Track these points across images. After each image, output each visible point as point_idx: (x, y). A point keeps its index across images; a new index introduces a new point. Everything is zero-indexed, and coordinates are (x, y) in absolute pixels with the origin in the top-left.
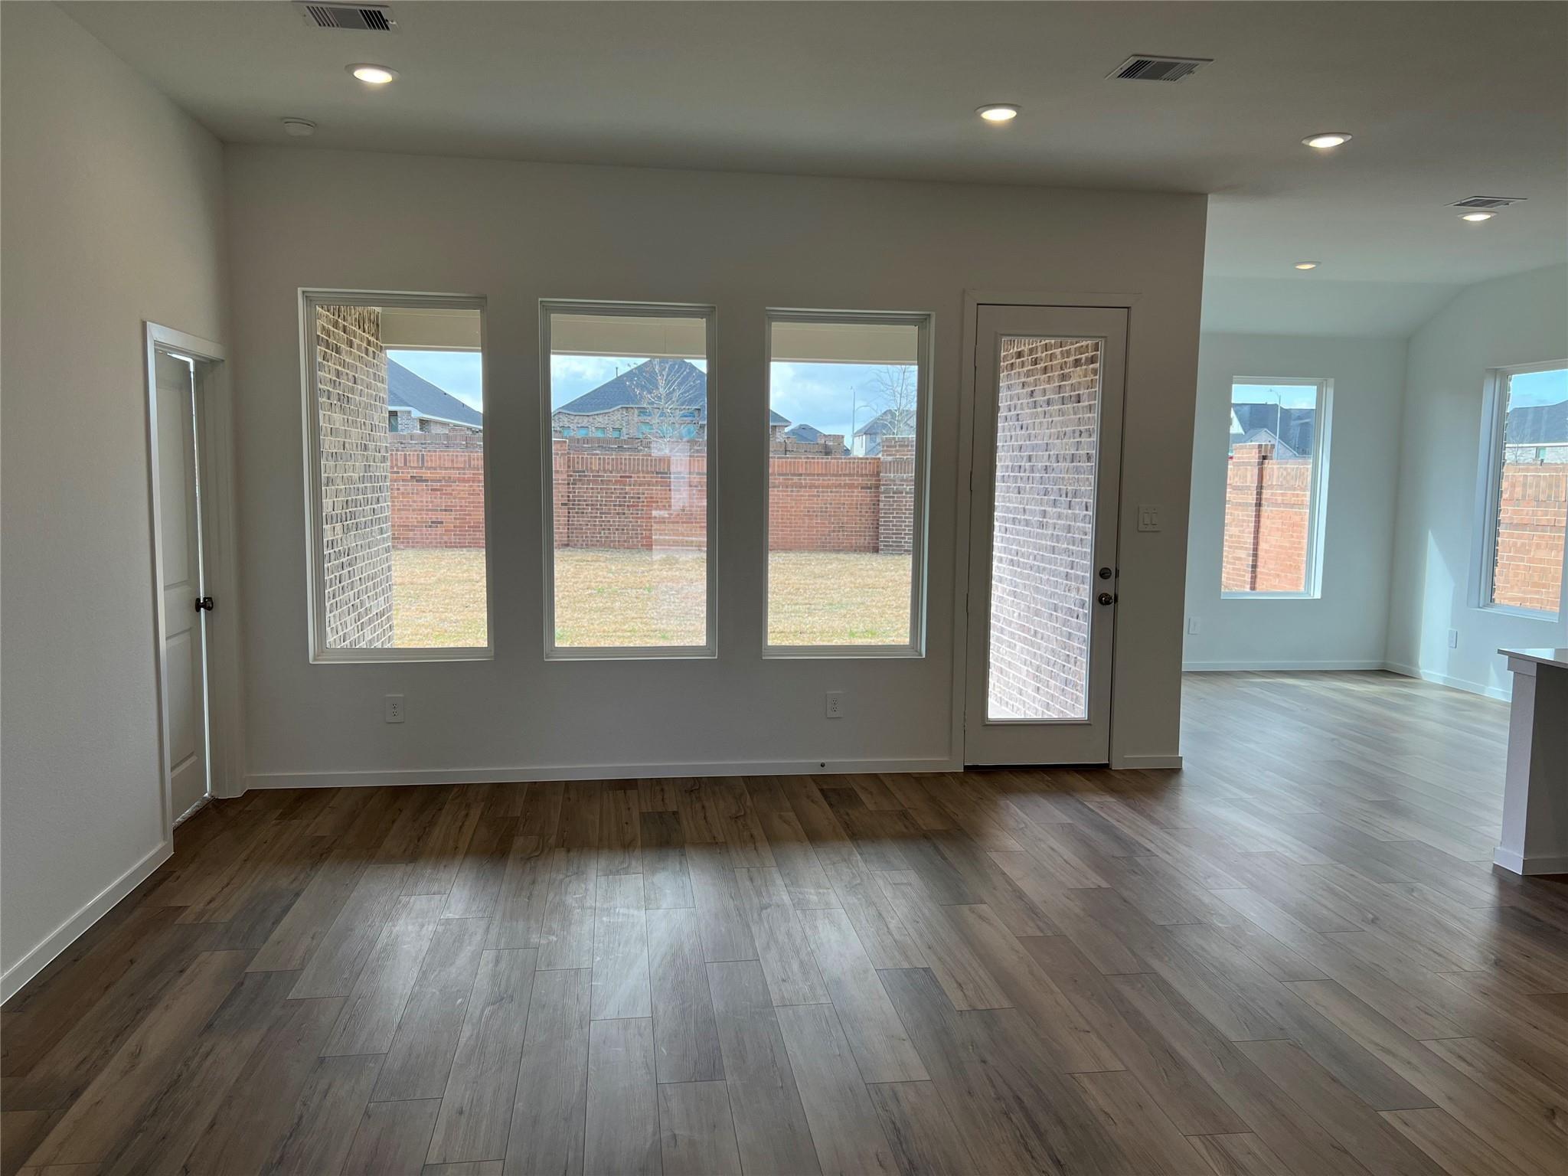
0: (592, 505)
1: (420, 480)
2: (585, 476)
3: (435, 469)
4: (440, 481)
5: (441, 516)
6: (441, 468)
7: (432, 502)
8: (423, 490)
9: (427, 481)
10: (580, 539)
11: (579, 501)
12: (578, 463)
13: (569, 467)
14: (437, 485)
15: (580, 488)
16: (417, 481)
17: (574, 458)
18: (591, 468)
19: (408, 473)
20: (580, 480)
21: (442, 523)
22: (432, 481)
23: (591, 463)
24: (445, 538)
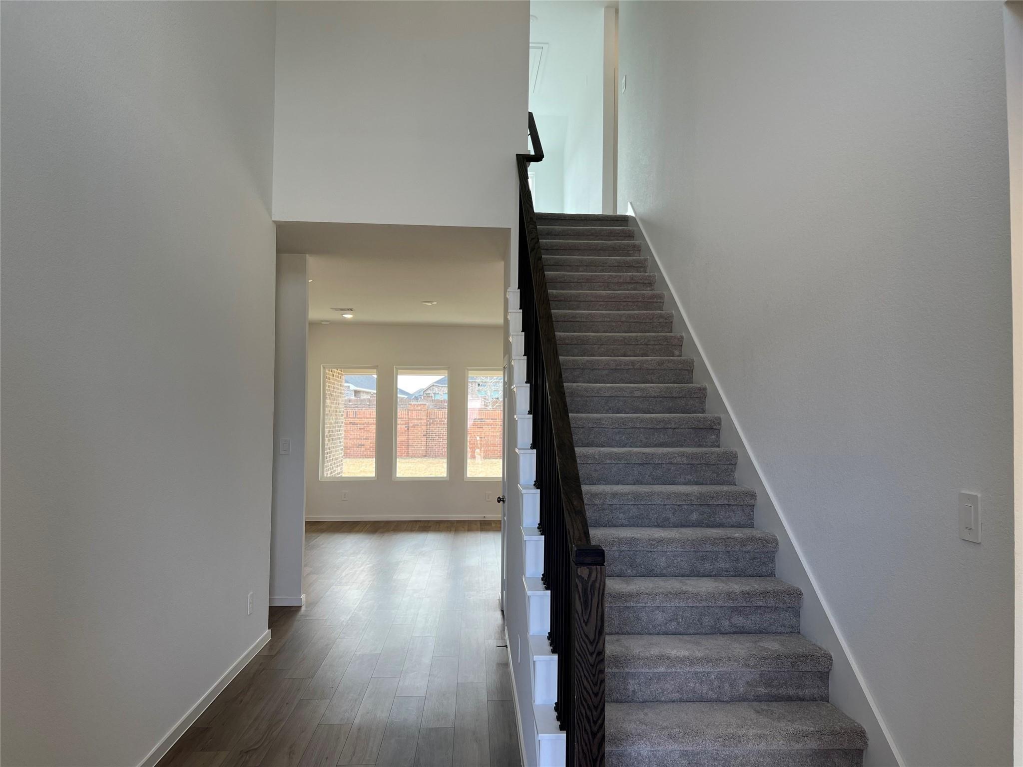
0: (438, 435)
1: (354, 424)
2: (435, 421)
3: (362, 418)
4: (364, 424)
5: (363, 442)
6: (364, 418)
7: (359, 435)
8: (355, 429)
9: (357, 424)
10: (432, 453)
11: (432, 433)
12: (432, 414)
13: (427, 416)
14: (362, 426)
15: (433, 427)
16: (353, 424)
17: (430, 412)
18: (438, 417)
19: (348, 420)
20: (433, 423)
21: (364, 445)
22: (360, 424)
23: (438, 415)
24: (365, 453)
